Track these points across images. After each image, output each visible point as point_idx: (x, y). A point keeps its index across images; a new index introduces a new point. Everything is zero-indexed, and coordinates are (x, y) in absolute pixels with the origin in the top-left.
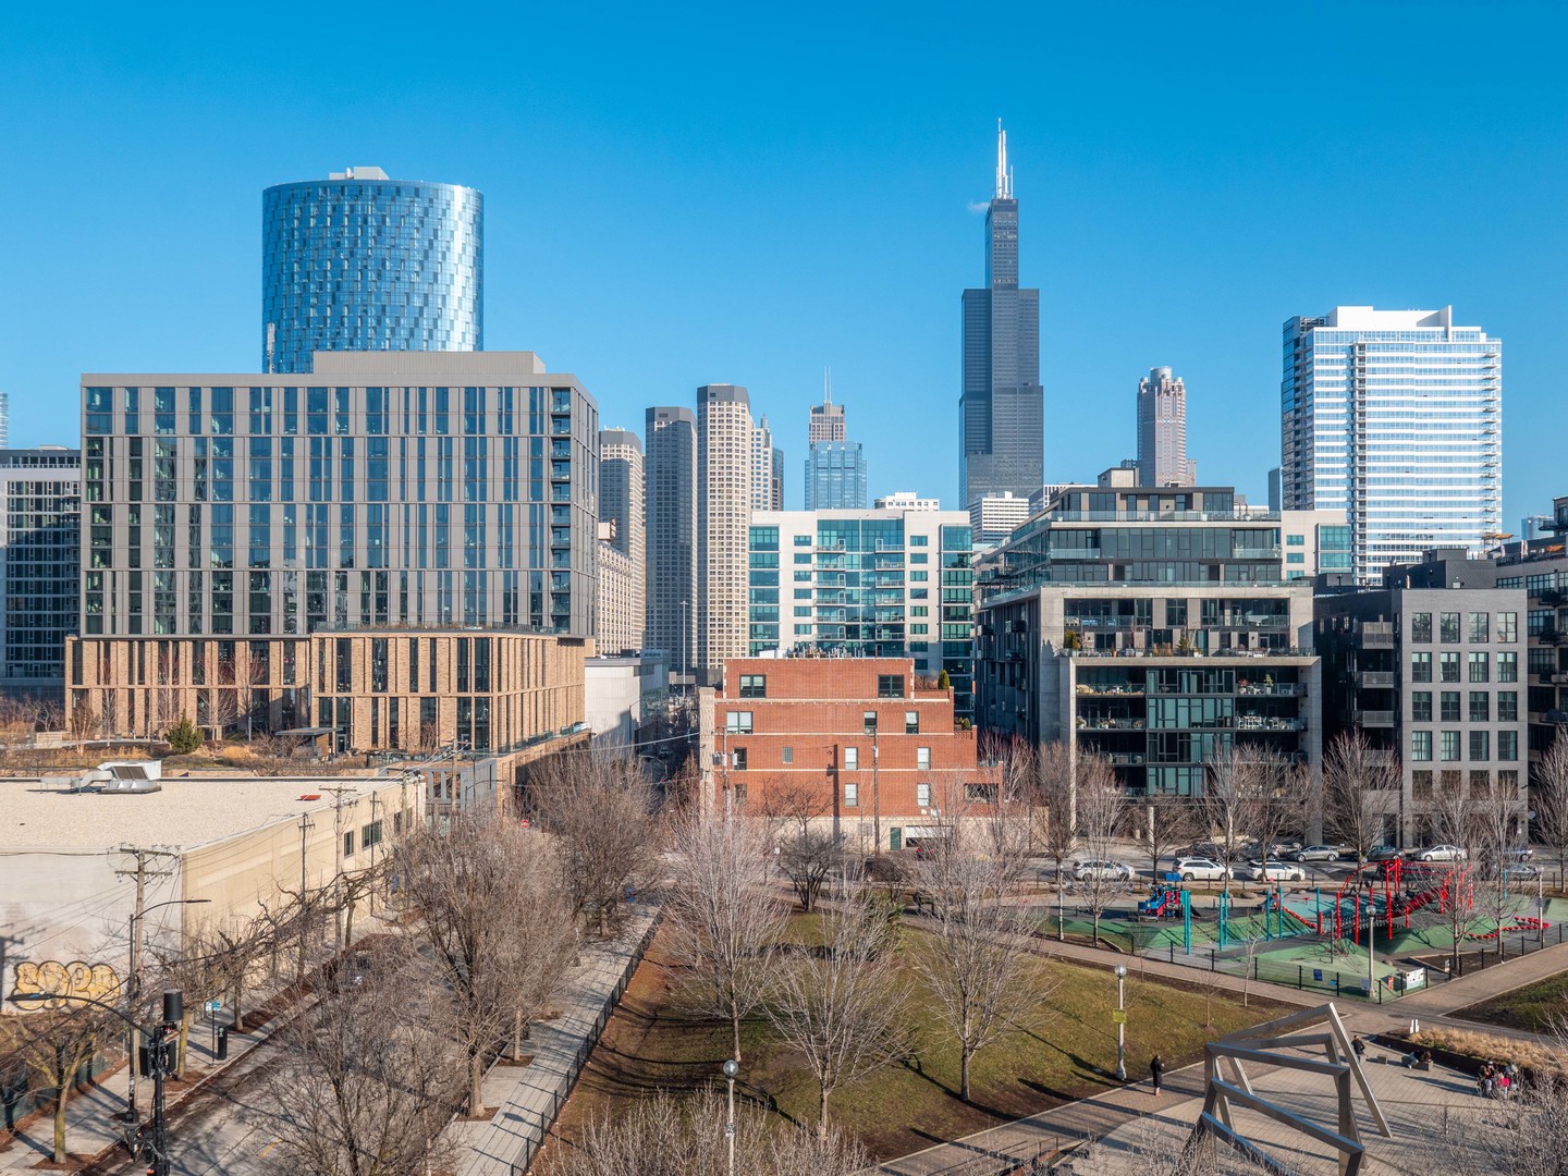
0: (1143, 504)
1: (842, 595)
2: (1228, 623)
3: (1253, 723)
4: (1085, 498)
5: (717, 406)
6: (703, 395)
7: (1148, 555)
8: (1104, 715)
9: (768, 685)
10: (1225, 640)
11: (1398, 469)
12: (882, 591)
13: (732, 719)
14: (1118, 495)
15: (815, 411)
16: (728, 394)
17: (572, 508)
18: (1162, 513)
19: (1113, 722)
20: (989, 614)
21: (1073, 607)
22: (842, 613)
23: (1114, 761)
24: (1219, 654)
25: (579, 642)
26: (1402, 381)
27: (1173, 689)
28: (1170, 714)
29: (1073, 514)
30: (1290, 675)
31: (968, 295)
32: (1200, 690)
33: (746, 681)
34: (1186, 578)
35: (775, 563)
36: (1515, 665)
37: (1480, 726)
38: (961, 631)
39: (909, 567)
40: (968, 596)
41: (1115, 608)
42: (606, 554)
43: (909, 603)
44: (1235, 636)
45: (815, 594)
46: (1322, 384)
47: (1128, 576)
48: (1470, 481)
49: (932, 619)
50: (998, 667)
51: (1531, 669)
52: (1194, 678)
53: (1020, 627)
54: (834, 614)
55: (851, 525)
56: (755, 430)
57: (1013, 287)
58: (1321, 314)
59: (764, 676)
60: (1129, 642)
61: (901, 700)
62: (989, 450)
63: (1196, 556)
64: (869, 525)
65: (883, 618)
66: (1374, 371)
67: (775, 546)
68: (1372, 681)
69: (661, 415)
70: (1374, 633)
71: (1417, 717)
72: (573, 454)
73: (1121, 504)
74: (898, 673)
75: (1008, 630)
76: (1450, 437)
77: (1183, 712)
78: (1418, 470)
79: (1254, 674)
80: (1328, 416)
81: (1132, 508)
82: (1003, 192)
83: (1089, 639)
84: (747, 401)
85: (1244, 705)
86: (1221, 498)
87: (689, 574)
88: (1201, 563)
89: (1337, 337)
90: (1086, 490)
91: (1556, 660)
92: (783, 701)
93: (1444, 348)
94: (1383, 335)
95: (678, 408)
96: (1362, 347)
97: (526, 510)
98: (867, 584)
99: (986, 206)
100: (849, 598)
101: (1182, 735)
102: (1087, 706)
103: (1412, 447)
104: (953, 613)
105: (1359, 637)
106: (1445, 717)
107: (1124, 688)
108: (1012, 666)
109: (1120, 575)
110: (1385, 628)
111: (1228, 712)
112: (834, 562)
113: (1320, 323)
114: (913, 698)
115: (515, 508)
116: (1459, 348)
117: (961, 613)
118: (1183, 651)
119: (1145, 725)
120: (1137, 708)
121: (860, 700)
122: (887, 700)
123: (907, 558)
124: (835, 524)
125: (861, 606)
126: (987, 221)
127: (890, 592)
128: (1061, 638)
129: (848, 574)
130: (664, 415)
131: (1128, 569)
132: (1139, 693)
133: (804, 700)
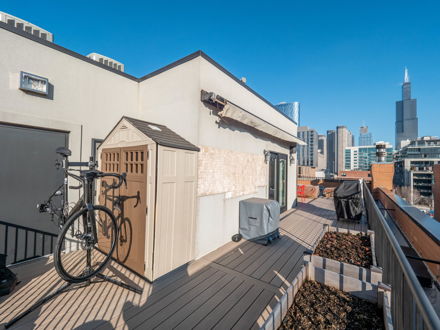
0: (432, 143)
1: (363, 161)
4: (417, 143)
5: (340, 129)
6: (338, 128)
7: (434, 152)
8: (420, 182)
9: (346, 175)
14: (425, 142)
15: (361, 128)
16: (343, 127)
17: (314, 148)
18: (437, 144)
19: (423, 184)
20: (395, 164)
21: (412, 163)
23: (423, 191)
25: (315, 168)
29: (414, 145)
31: (397, 103)
33: (342, 174)
35: (350, 155)
41: (424, 163)
42: (319, 154)
45: (358, 160)
47: (427, 157)
50: (397, 174)
53: (401, 166)
54: (362, 164)
55: (366, 149)
56: (348, 132)
59: (346, 173)
60: (427, 169)
62: (403, 131)
64: (369, 148)
67: (350, 153)
72: (314, 140)
73: (426, 143)
75: (399, 167)
81: (429, 143)
82: (407, 81)
83: (417, 168)
84: (346, 127)
87: (335, 157)
90: (417, 141)
92: (349, 177)
95: (333, 130)
97: (306, 149)
98: (369, 159)
99: (402, 84)
100: (365, 161)
102: (415, 180)
107: (426, 178)
108: (400, 173)
109: (425, 156)
112: (362, 155)
115: (305, 149)
119: (431, 185)
120: (429, 181)
121: (364, 178)
122: (370, 178)
124: (362, 149)
125: (368, 162)
126: (402, 87)
127: (374, 160)
128: (410, 168)
129: (365, 157)
130: (330, 132)
131: (428, 155)
132: (430, 179)
133: (353, 177)
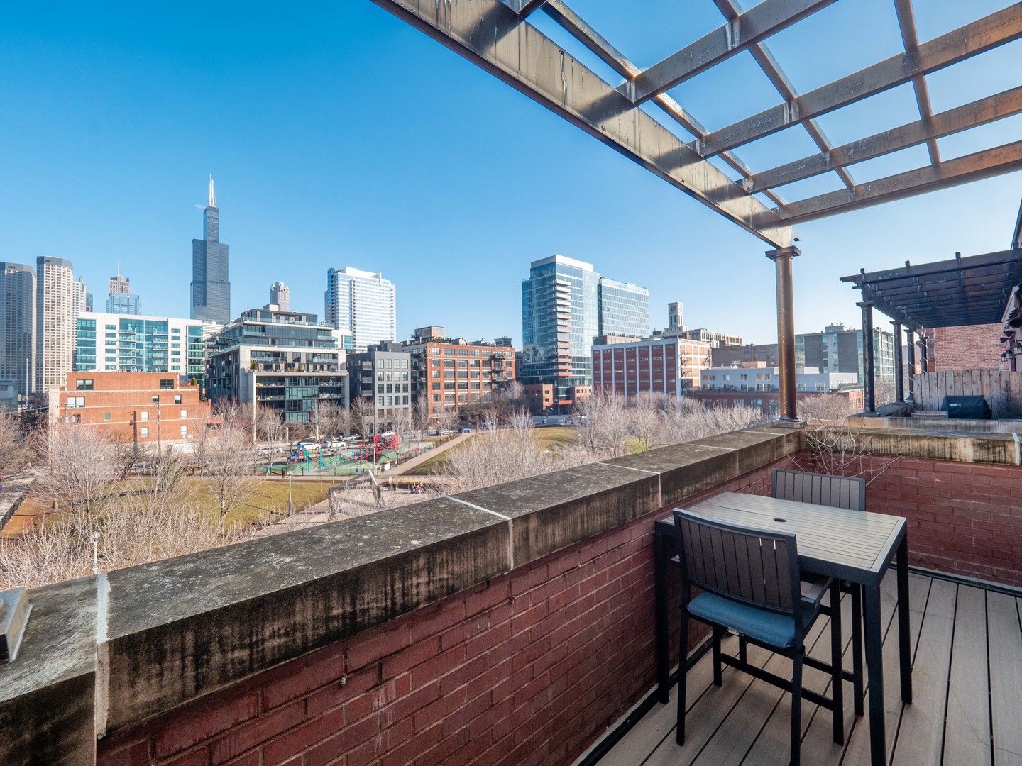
0: (282, 318)
1: (133, 353)
2: (316, 361)
3: (325, 396)
4: (259, 313)
5: (50, 267)
6: (41, 261)
7: (285, 336)
8: (268, 395)
9: (94, 384)
10: (315, 367)
11: (366, 322)
12: (156, 351)
13: (71, 401)
14: (272, 313)
15: (111, 279)
16: (59, 262)
18: (291, 321)
19: (271, 397)
20: (212, 360)
21: (253, 354)
22: (133, 360)
24: (313, 372)
26: (367, 294)
27: (296, 384)
28: (295, 393)
29: (253, 318)
30: (339, 379)
31: (195, 242)
32: (306, 385)
33: (80, 383)
34: (299, 344)
35: (93, 336)
36: (407, 376)
37: (398, 394)
38: (197, 369)
39: (170, 342)
40: (201, 355)
41: (272, 355)
43: (170, 357)
44: (318, 366)
45: (118, 352)
47: (277, 343)
49: (183, 364)
50: (217, 381)
51: (412, 378)
52: (304, 380)
53: (229, 363)
54: (128, 361)
55: (139, 323)
56: (75, 283)
57: (217, 242)
58: (341, 269)
59: (93, 381)
60: (278, 367)
61: (172, 390)
62: (205, 304)
63: (303, 337)
64: (149, 323)
65: (157, 363)
66: (358, 290)
67: (94, 329)
68: (366, 381)
69: (9, 267)
70: (366, 365)
71: (379, 392)
73: (274, 317)
74: (171, 379)
75: (222, 365)
76: (381, 313)
77: (300, 393)
79: (326, 379)
81: (278, 318)
83: (261, 366)
84: (69, 265)
85: (322, 390)
86: (312, 318)
88: (305, 340)
89: (346, 277)
90: (259, 310)
91: (418, 375)
92: (104, 391)
93: (379, 286)
94: (361, 278)
95: (23, 265)
96: (354, 281)
98: (148, 348)
99: (205, 208)
100: (138, 354)
101: (299, 401)
102: (260, 391)
104: (193, 361)
105: (361, 366)
106: (388, 392)
107: (276, 384)
108: (224, 380)
109: (274, 342)
110: (369, 363)
111: (316, 392)
112: (129, 338)
113: (340, 271)
114: (178, 389)
116: (383, 286)
117: (197, 361)
118: (299, 370)
119: (285, 398)
120: (281, 392)
121: (149, 391)
122: (165, 390)
123: (170, 338)
124: (131, 321)
125: (144, 358)
126: (204, 214)
127: (160, 352)
128: (249, 365)
129: (137, 343)
130: (12, 267)
131: (277, 341)
132: (282, 386)
133: (117, 391)
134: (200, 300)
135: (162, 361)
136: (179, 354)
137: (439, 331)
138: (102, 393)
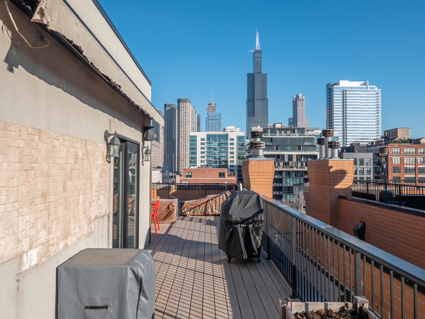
0: (283, 132)
1: (212, 153)
2: (303, 161)
4: (269, 130)
5: (183, 104)
6: (179, 101)
7: (284, 144)
9: (192, 175)
10: (302, 165)
11: (355, 122)
12: (223, 152)
14: (277, 130)
15: (208, 105)
16: (185, 101)
18: (287, 134)
19: (275, 184)
22: (212, 157)
23: (275, 193)
24: (300, 168)
26: (356, 100)
27: (289, 176)
28: (288, 182)
29: (266, 134)
31: (249, 75)
32: (295, 176)
33: (187, 174)
34: (293, 150)
35: (196, 145)
36: (370, 171)
39: (229, 146)
40: (244, 153)
42: (154, 142)
43: (229, 155)
44: (304, 164)
45: (206, 153)
46: (336, 100)
47: (279, 149)
48: (373, 125)
49: (235, 159)
51: (374, 172)
52: (294, 174)
54: (211, 158)
55: (215, 136)
56: (193, 110)
57: (260, 73)
58: (336, 82)
59: (191, 173)
60: (279, 165)
61: (224, 178)
62: (254, 115)
63: (295, 144)
64: (219, 136)
65: (223, 159)
66: (349, 97)
67: (196, 141)
69: (168, 106)
73: (278, 132)
74: (224, 172)
76: (368, 114)
77: (291, 182)
78: (360, 122)
80: (337, 108)
81: (280, 133)
82: (258, 48)
84: (190, 102)
85: (306, 180)
86: (302, 130)
87: (175, 147)
88: (297, 146)
89: (340, 88)
90: (270, 128)
91: (380, 170)
93: (367, 91)
94: (351, 88)
95: (173, 104)
96: (346, 91)
98: (219, 150)
99: (253, 51)
100: (214, 154)
101: (291, 187)
103: (358, 116)
104: (240, 158)
107: (278, 176)
109: (277, 149)
111: (302, 182)
112: (211, 145)
113: (335, 84)
114: (227, 178)
116: (370, 91)
117: (242, 158)
118: (292, 167)
119: (282, 185)
120: (281, 181)
121: (214, 178)
122: (221, 178)
123: (229, 144)
124: (211, 135)
125: (217, 156)
126: (254, 55)
127: (225, 152)
129: (214, 148)
130: (169, 106)
131: (279, 147)
132: (281, 177)
133: (201, 178)
134: (251, 112)
135: (225, 158)
136: (233, 154)
137: (405, 132)
138: (195, 179)
